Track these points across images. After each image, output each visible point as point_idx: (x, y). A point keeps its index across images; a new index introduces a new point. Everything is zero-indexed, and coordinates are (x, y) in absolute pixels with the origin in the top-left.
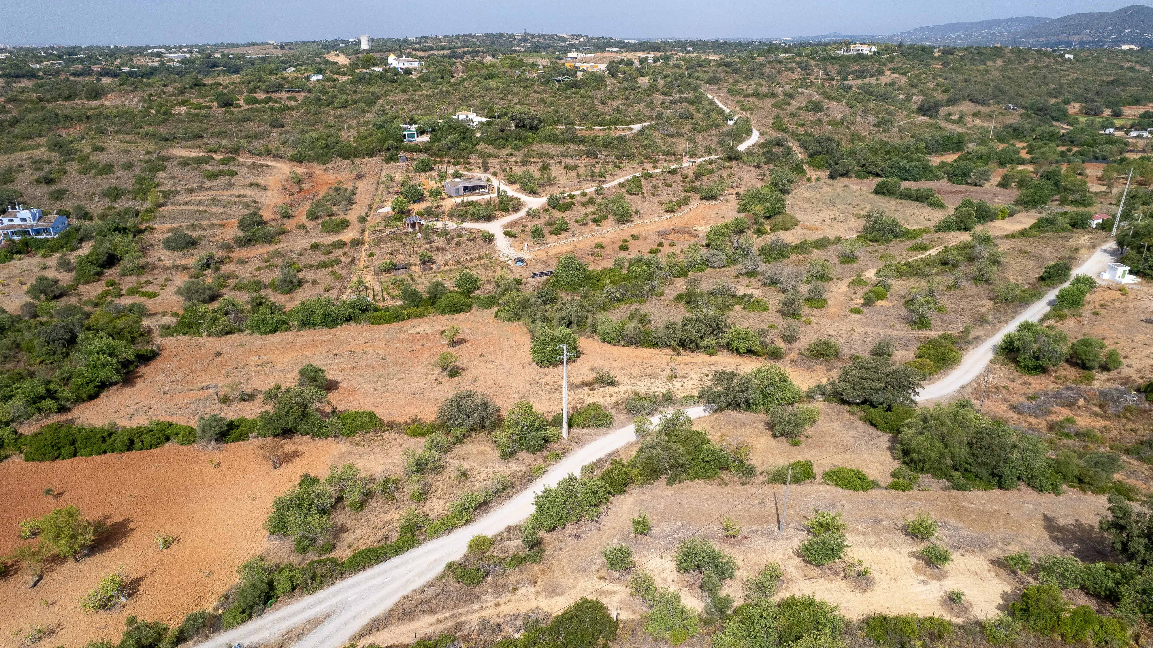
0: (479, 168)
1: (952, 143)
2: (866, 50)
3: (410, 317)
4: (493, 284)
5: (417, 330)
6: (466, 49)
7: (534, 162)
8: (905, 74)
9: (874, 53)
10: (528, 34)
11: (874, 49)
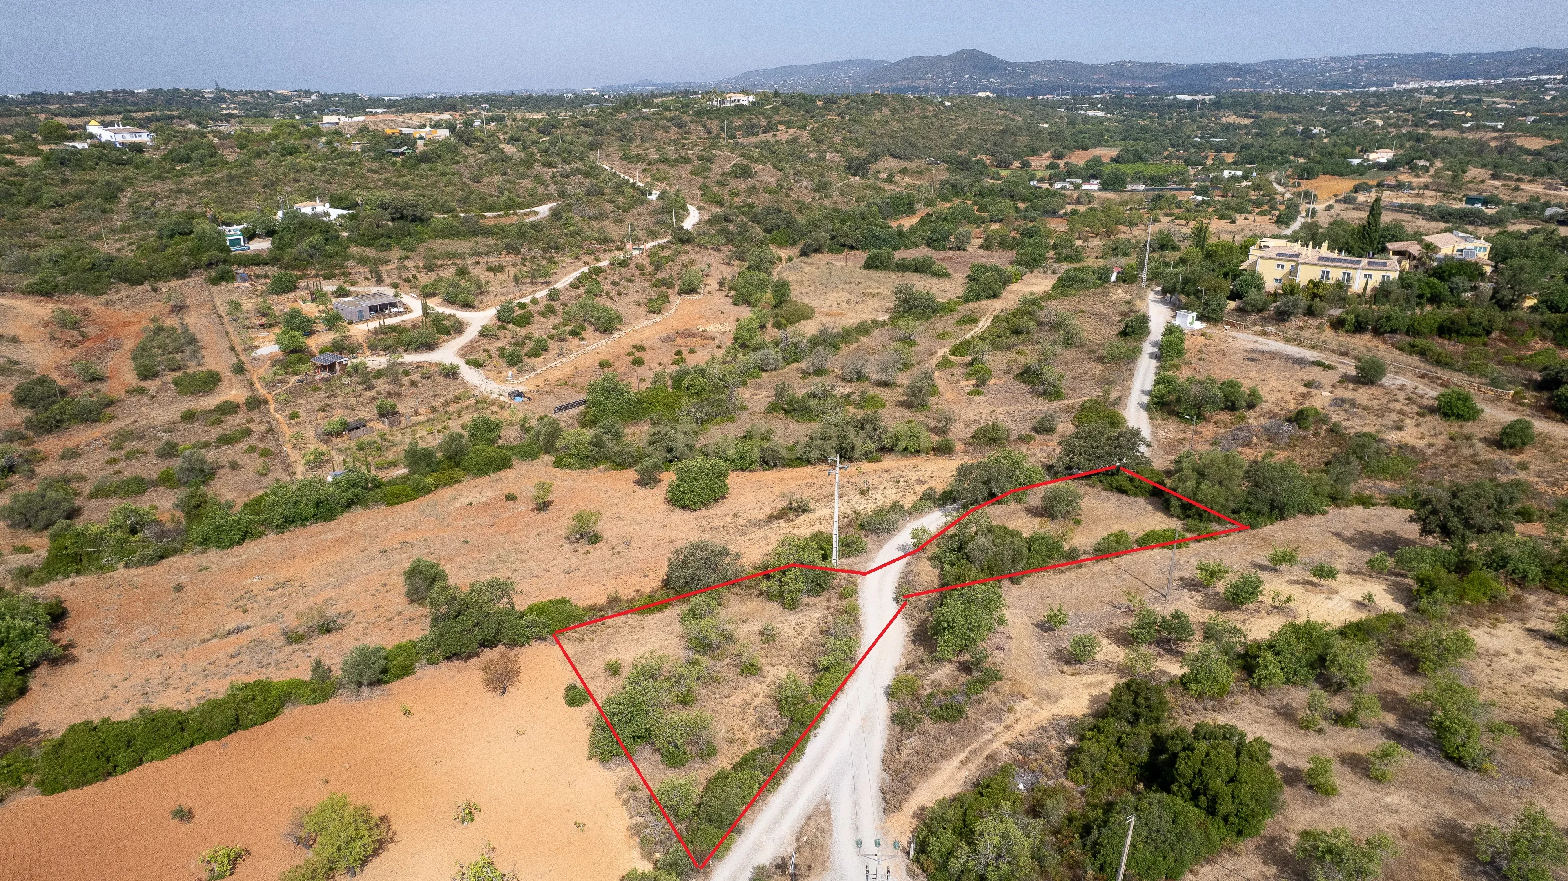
0: (367, 279)
1: (903, 205)
2: (745, 100)
3: (437, 487)
4: (517, 427)
5: (464, 501)
6: (149, 114)
7: (442, 265)
8: (803, 128)
9: (754, 103)
10: (224, 90)
11: (751, 99)
